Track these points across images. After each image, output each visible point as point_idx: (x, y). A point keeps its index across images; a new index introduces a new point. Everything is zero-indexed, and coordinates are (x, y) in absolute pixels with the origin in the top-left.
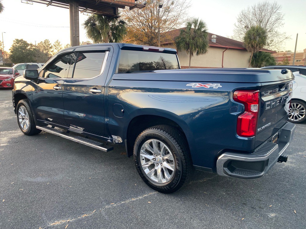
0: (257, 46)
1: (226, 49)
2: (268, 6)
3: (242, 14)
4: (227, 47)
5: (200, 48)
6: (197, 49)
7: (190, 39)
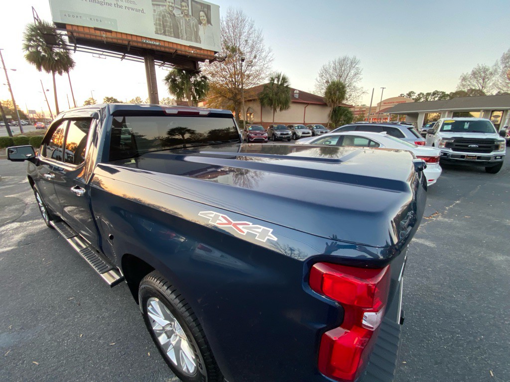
0: (337, 100)
1: (308, 104)
2: (347, 60)
3: (323, 68)
5: (283, 104)
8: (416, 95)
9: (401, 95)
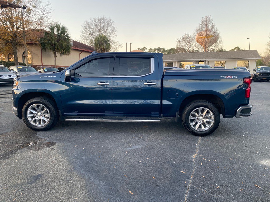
0: (105, 50)
1: (82, 51)
2: (105, 20)
3: (86, 23)
4: (83, 50)
5: (65, 50)
6: (63, 51)
7: (55, 41)
8: (148, 49)
9: (138, 49)
